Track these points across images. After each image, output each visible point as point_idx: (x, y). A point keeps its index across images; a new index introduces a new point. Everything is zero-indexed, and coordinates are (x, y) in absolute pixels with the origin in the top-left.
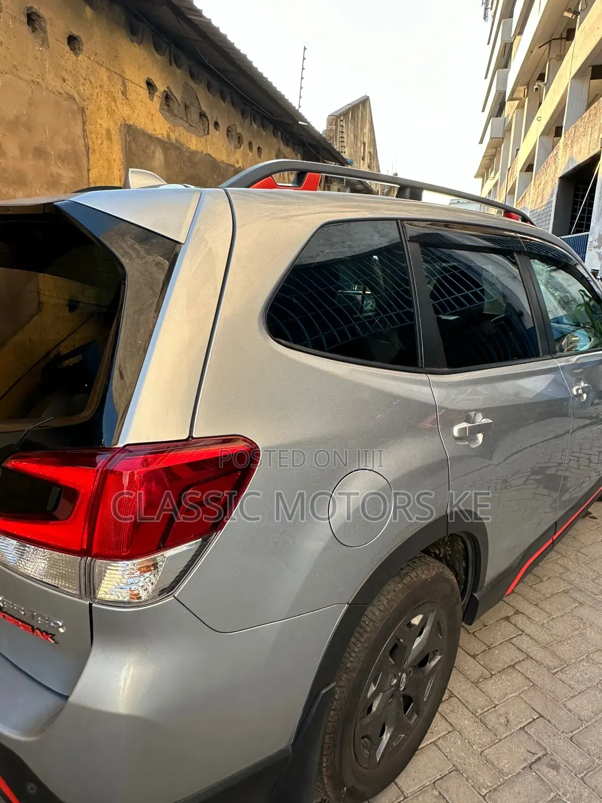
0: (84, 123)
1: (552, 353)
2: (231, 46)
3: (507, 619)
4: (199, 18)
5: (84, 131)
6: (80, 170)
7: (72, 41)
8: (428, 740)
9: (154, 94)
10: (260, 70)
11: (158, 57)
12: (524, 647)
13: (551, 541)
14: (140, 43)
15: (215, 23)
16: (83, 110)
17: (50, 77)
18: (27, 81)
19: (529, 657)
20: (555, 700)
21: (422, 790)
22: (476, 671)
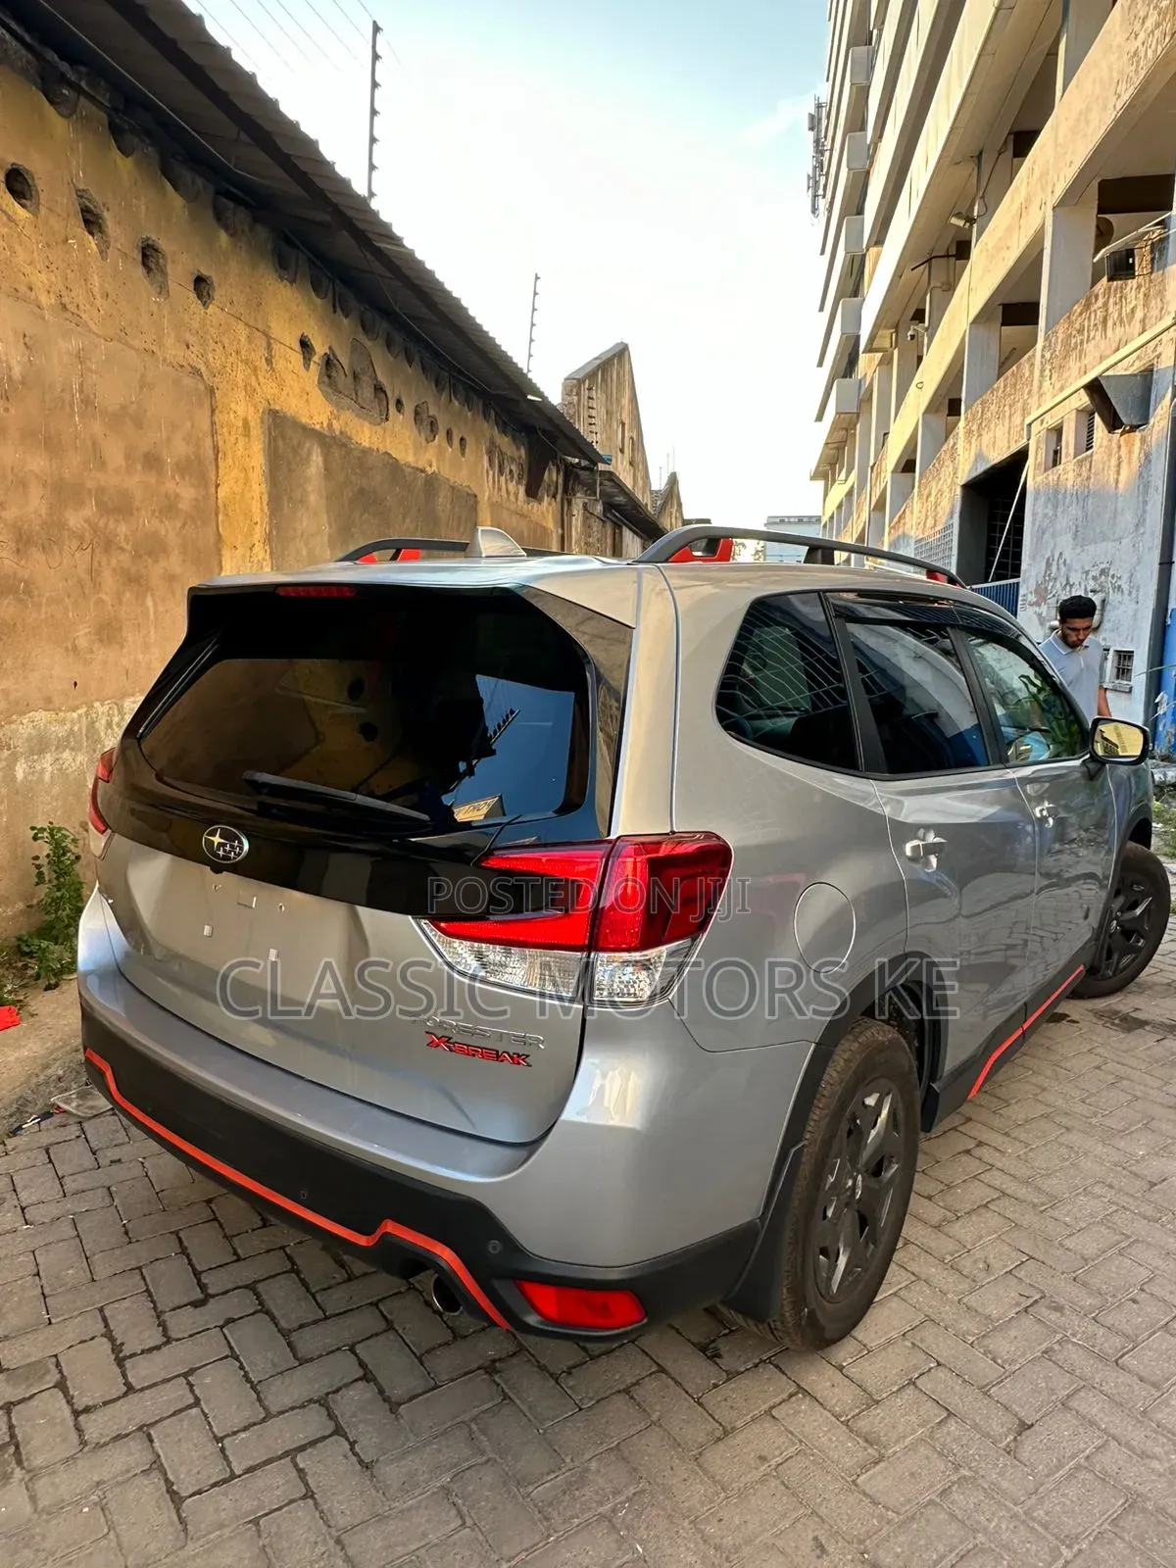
0: (213, 411)
1: (1003, 761)
2: (439, 287)
3: (968, 1152)
4: (399, 249)
5: (213, 423)
6: (206, 487)
7: (201, 284)
8: (886, 1291)
9: (310, 360)
10: (478, 321)
11: (318, 301)
12: (997, 1183)
13: (1020, 1032)
14: (292, 281)
15: (419, 255)
16: (212, 391)
17: (169, 341)
18: (137, 350)
19: (1004, 1194)
21: (890, 1342)
22: (935, 1213)
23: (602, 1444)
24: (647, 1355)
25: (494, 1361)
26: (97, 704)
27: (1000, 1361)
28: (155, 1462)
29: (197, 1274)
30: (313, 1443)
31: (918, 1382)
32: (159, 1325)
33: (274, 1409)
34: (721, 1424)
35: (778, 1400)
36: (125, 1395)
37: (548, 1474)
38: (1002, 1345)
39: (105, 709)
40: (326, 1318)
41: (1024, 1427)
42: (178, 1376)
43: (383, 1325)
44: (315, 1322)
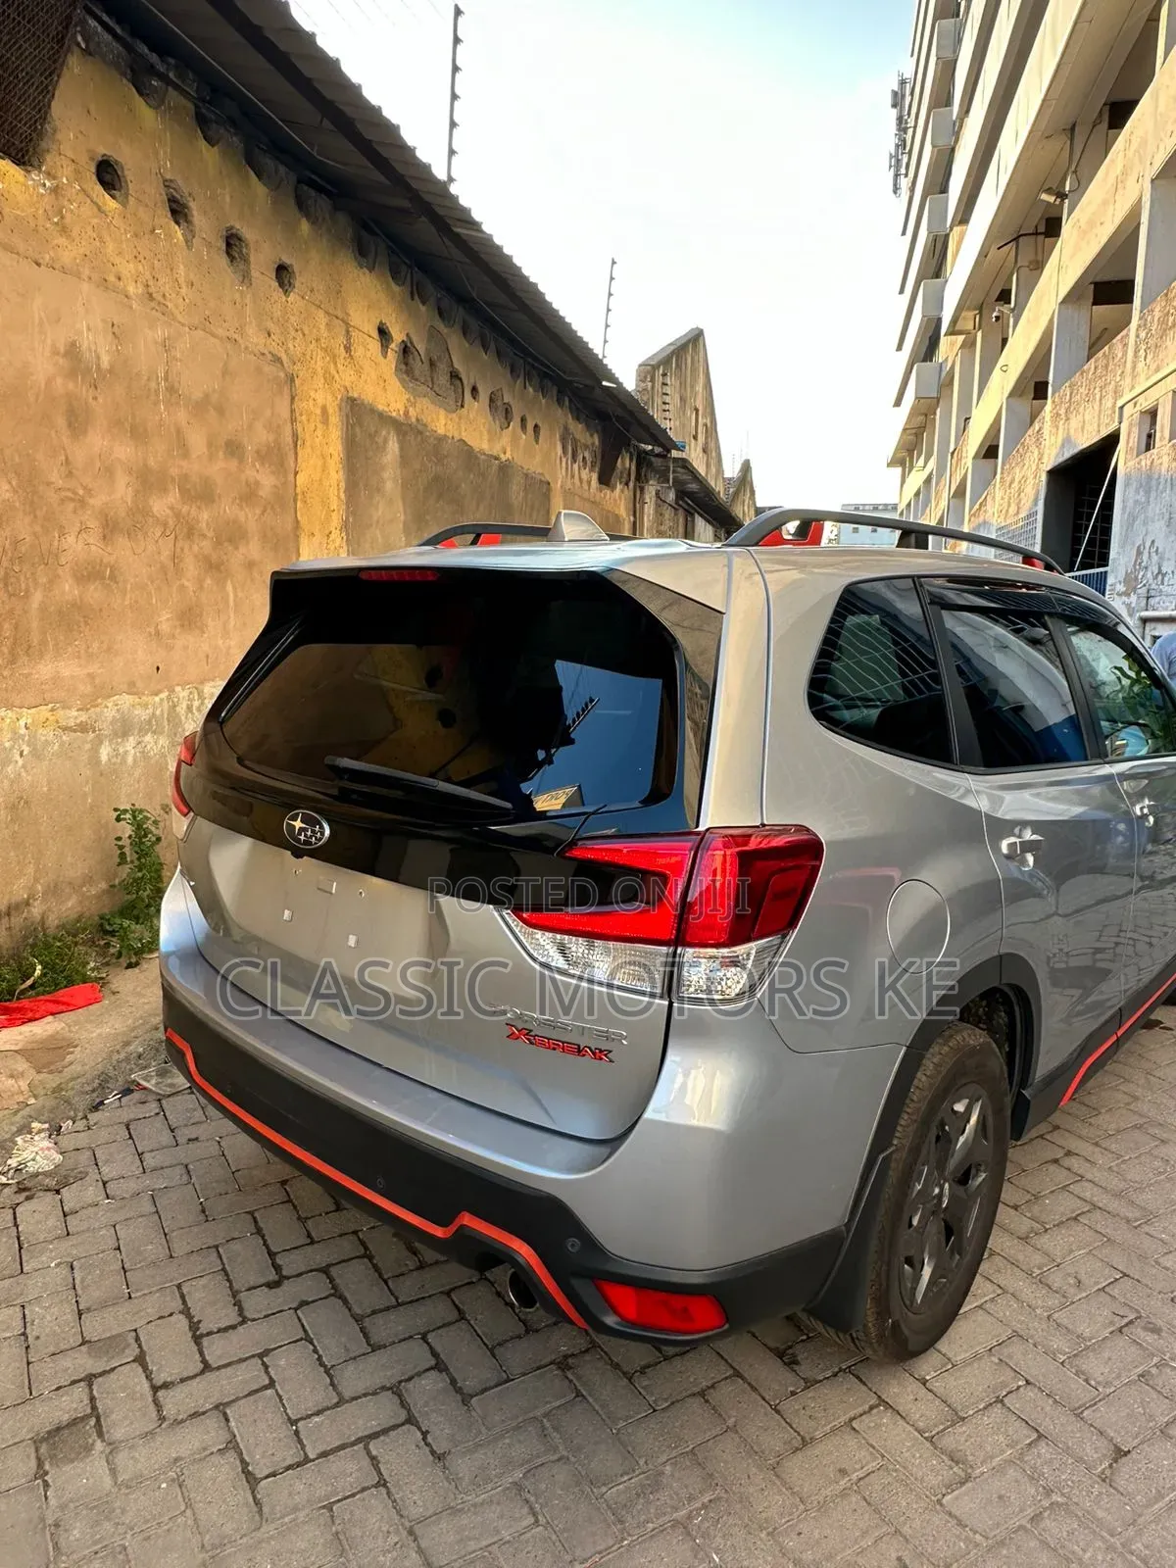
0: (293, 399)
1: (1102, 756)
2: (516, 272)
3: (1056, 1161)
4: (480, 235)
5: (292, 411)
6: (285, 476)
7: (283, 273)
9: (387, 347)
10: (555, 306)
11: (396, 289)
12: (1087, 1195)
13: (1114, 1038)
14: (371, 269)
15: (497, 240)
16: (291, 379)
17: (251, 330)
18: (221, 339)
19: (1095, 1207)
20: (1143, 1258)
21: (976, 1357)
22: (1024, 1225)
23: (676, 1447)
24: (722, 1357)
25: (566, 1357)
26: (178, 689)
27: (1093, 1383)
28: (230, 1442)
29: (272, 1255)
30: (385, 1431)
31: (1006, 1400)
32: (235, 1305)
33: (347, 1395)
34: (799, 1434)
35: (860, 1410)
36: (202, 1372)
37: (622, 1476)
38: (1095, 1366)
39: (185, 693)
40: (399, 1305)
41: (1120, 1454)
42: (253, 1356)
43: (455, 1315)
44: (387, 1309)
